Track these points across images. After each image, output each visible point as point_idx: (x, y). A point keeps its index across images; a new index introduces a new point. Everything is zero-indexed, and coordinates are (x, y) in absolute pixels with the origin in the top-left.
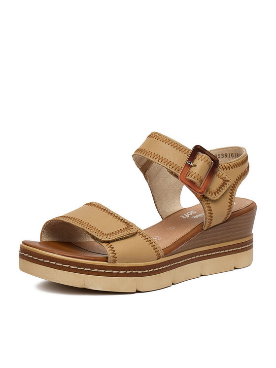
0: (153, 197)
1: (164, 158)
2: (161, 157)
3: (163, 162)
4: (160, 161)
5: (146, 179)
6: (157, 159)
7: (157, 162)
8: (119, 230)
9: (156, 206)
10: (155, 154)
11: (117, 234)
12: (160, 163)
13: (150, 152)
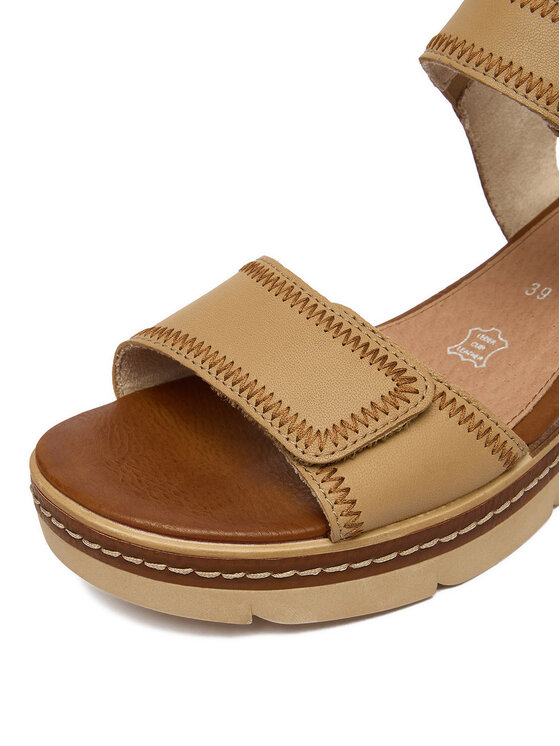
0: (479, 168)
1: (536, 79)
2: (525, 73)
3: (532, 95)
4: (522, 88)
5: (460, 117)
6: (512, 82)
7: (512, 94)
8: (368, 407)
9: (486, 194)
10: (505, 63)
11: (361, 427)
12: (522, 99)
13: (486, 54)
